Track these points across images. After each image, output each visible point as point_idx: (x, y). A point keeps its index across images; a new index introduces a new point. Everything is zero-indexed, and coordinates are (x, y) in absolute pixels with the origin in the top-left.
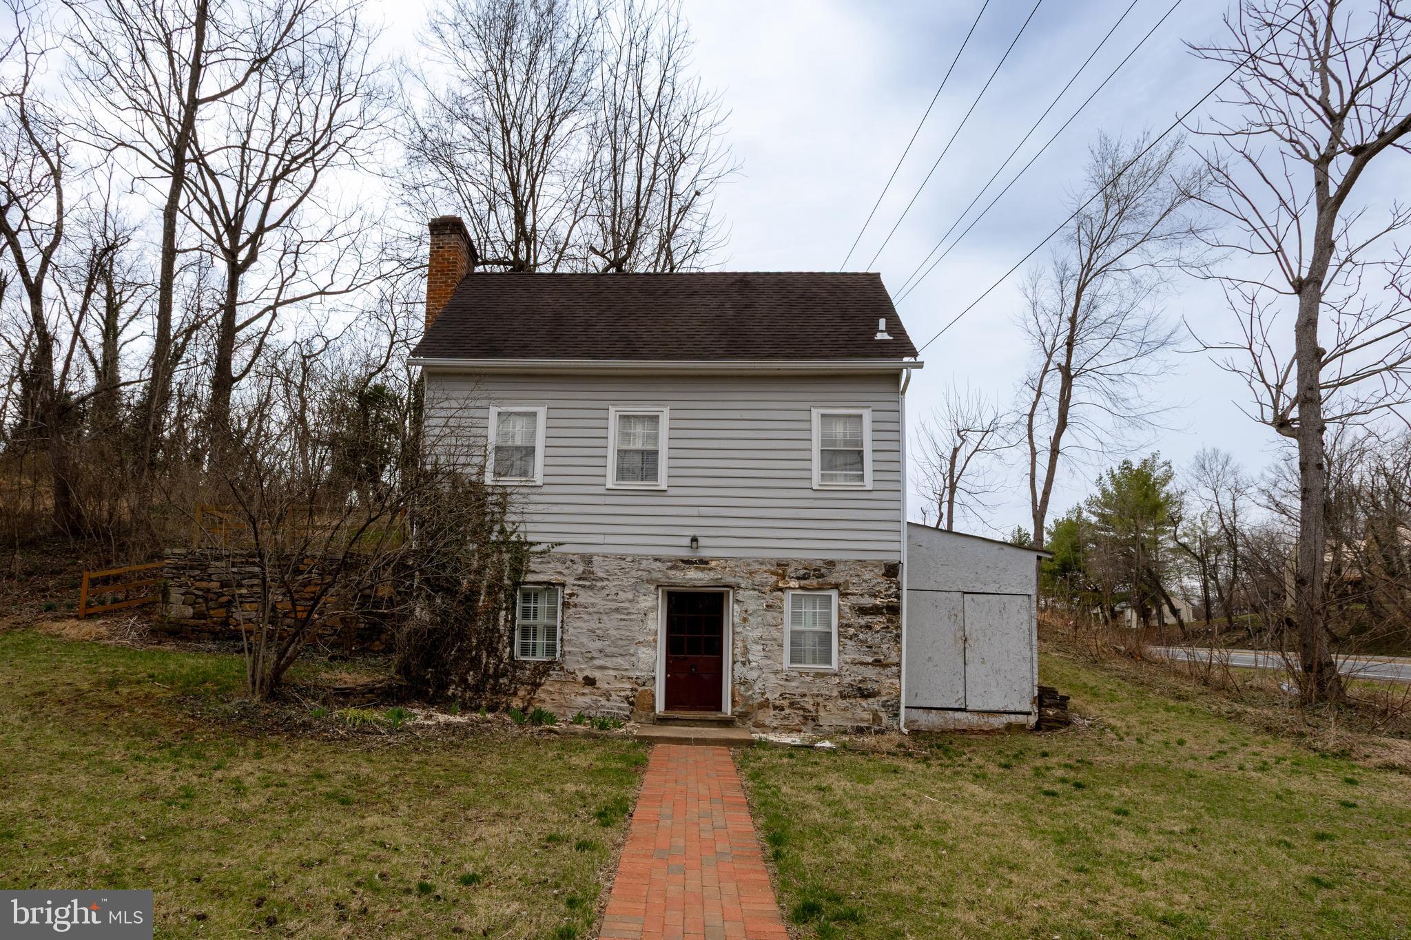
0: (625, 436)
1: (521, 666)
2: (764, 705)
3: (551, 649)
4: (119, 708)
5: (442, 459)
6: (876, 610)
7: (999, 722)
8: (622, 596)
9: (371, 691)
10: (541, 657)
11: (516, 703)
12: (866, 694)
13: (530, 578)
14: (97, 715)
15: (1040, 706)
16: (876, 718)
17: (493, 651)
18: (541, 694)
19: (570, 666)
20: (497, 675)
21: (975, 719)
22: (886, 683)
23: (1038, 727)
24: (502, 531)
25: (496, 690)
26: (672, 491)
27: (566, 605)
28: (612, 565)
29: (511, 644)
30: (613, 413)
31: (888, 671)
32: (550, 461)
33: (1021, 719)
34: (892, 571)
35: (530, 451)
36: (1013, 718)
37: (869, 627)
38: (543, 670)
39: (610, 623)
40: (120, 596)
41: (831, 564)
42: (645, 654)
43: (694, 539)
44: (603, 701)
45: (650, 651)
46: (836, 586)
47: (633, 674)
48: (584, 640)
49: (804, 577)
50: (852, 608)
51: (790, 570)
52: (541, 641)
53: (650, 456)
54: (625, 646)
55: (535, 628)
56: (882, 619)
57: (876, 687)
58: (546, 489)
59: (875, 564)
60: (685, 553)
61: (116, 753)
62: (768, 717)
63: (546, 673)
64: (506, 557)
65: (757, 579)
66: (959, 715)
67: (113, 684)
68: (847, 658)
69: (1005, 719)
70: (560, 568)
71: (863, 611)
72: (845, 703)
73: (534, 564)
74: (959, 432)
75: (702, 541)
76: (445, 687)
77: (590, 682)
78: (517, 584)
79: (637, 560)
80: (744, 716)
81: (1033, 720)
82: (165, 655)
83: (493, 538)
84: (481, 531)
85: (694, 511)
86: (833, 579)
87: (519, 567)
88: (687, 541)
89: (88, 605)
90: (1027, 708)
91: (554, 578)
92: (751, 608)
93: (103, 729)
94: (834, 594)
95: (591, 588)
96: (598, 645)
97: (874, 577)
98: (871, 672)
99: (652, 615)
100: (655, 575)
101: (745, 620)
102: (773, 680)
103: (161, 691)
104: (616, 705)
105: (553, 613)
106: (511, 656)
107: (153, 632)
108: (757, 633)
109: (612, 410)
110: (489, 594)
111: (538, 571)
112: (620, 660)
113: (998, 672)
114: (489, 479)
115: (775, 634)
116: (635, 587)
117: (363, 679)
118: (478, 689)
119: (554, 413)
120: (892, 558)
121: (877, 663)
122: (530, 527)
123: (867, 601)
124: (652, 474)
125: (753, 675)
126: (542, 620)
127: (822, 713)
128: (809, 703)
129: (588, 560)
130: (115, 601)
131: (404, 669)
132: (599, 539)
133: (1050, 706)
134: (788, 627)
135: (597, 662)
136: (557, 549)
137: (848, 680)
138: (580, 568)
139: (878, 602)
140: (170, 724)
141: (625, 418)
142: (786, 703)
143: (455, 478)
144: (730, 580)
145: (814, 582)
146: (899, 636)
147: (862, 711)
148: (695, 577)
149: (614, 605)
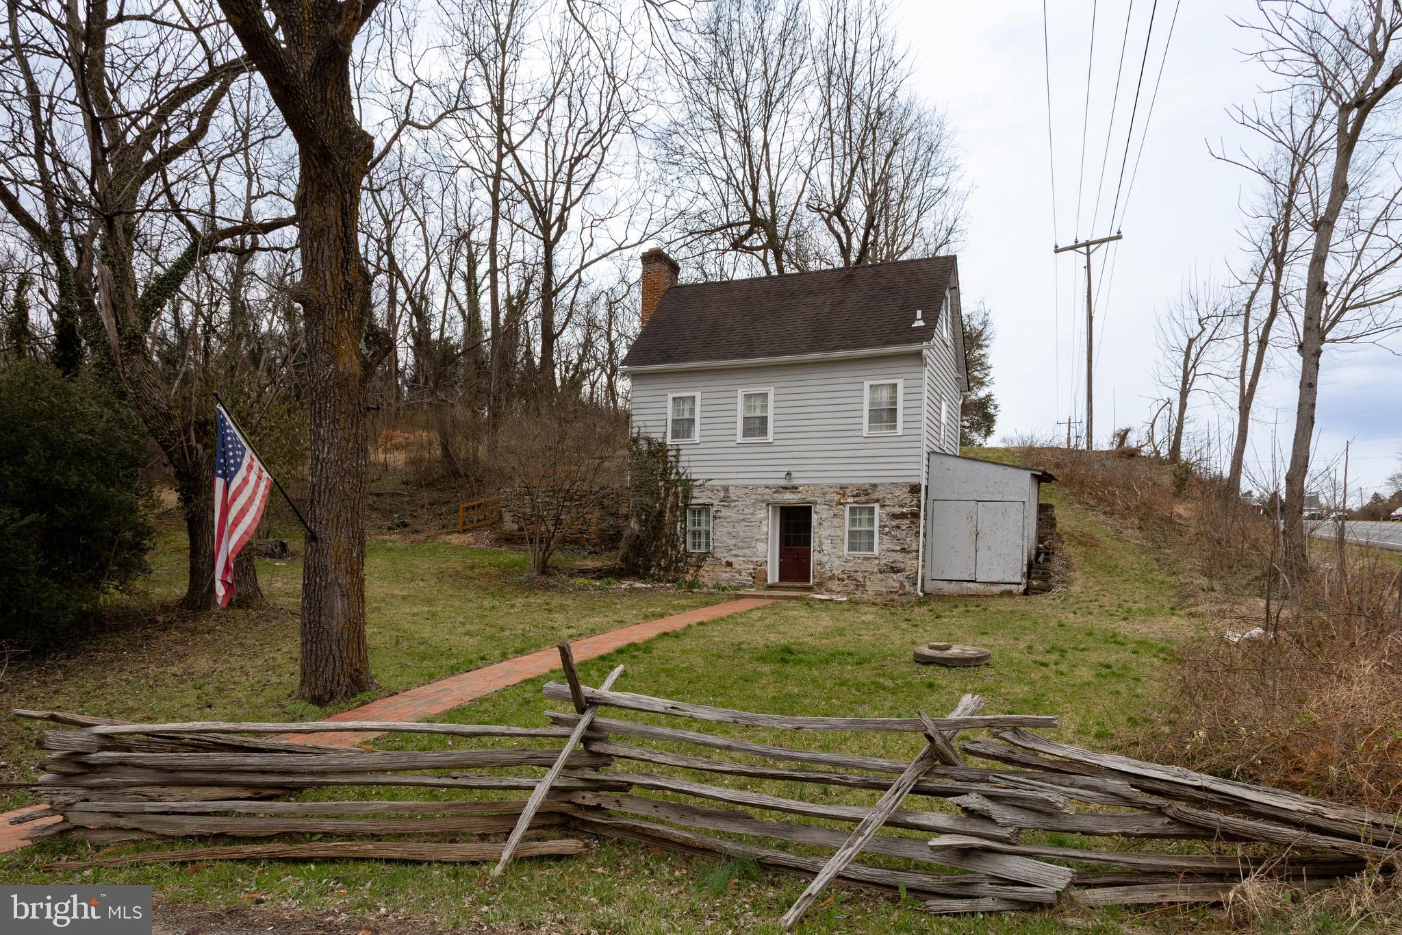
0: (748, 408)
1: (690, 555)
2: (832, 578)
3: (708, 544)
4: (473, 578)
5: (642, 430)
6: (903, 516)
7: (997, 589)
8: (747, 511)
9: (600, 570)
10: (703, 550)
11: (689, 578)
12: (895, 571)
13: (694, 501)
14: (464, 581)
15: (1029, 577)
16: (902, 586)
17: (674, 547)
18: (702, 572)
19: (718, 555)
20: (677, 561)
21: (981, 587)
22: (908, 563)
23: (1026, 593)
24: (677, 473)
25: (677, 570)
26: (776, 443)
27: (715, 518)
28: (740, 492)
29: (685, 542)
30: (741, 393)
31: (910, 556)
32: (704, 427)
33: (1014, 587)
34: (915, 489)
35: (692, 421)
36: (1008, 587)
37: (898, 527)
38: (703, 557)
39: (740, 528)
40: (482, 517)
41: (875, 486)
42: (761, 547)
43: (789, 474)
44: (737, 576)
45: (763, 545)
46: (878, 501)
47: (754, 559)
48: (725, 539)
49: (857, 496)
50: (888, 514)
51: (848, 491)
52: (703, 540)
53: (764, 420)
54: (749, 543)
55: (700, 533)
56: (907, 521)
57: (902, 566)
58: (702, 445)
59: (903, 485)
60: (784, 483)
61: (471, 595)
62: (835, 585)
63: (704, 559)
64: (680, 489)
65: (828, 497)
66: (971, 585)
67: (472, 568)
68: (884, 547)
69: (1003, 587)
70: (710, 495)
71: (895, 516)
72: (880, 576)
73: (695, 492)
74: (1200, 321)
75: (794, 475)
76: (649, 569)
77: (729, 564)
78: (686, 506)
79: (755, 488)
80: (820, 585)
81: (1022, 588)
82: (500, 553)
83: (672, 477)
84: (665, 474)
85: (789, 455)
86: (875, 496)
87: (687, 492)
88: (783, 475)
89: (464, 523)
90: (1018, 580)
91: (707, 501)
92: (824, 516)
93: (467, 587)
94: (876, 506)
95: (728, 506)
96: (734, 541)
97: (903, 494)
98: (899, 557)
99: (765, 522)
100: (766, 497)
101: (820, 524)
102: (837, 562)
103: (493, 571)
104: (744, 578)
105: (708, 523)
106: (685, 550)
107: (498, 540)
108: (828, 533)
109: (740, 391)
110: (671, 512)
111: (699, 497)
112: (746, 551)
113: (999, 555)
114: (669, 441)
115: (839, 533)
116: (754, 505)
117: (598, 564)
118: (667, 570)
119: (706, 396)
120: (914, 481)
121: (903, 550)
122: (694, 470)
123: (897, 510)
124: (764, 431)
125: (825, 559)
126: (703, 527)
127: (868, 583)
128: (859, 576)
129: (726, 489)
130: (479, 521)
131: (625, 559)
132: (733, 476)
133: (1035, 579)
134: (847, 528)
135: (733, 552)
136: (709, 483)
137: (884, 561)
138: (722, 494)
139: (905, 510)
140: (495, 585)
141: (748, 397)
142: (845, 576)
143: (649, 441)
144: (811, 499)
145: (863, 498)
146: (918, 533)
147: (893, 581)
148: (790, 498)
149: (742, 517)
